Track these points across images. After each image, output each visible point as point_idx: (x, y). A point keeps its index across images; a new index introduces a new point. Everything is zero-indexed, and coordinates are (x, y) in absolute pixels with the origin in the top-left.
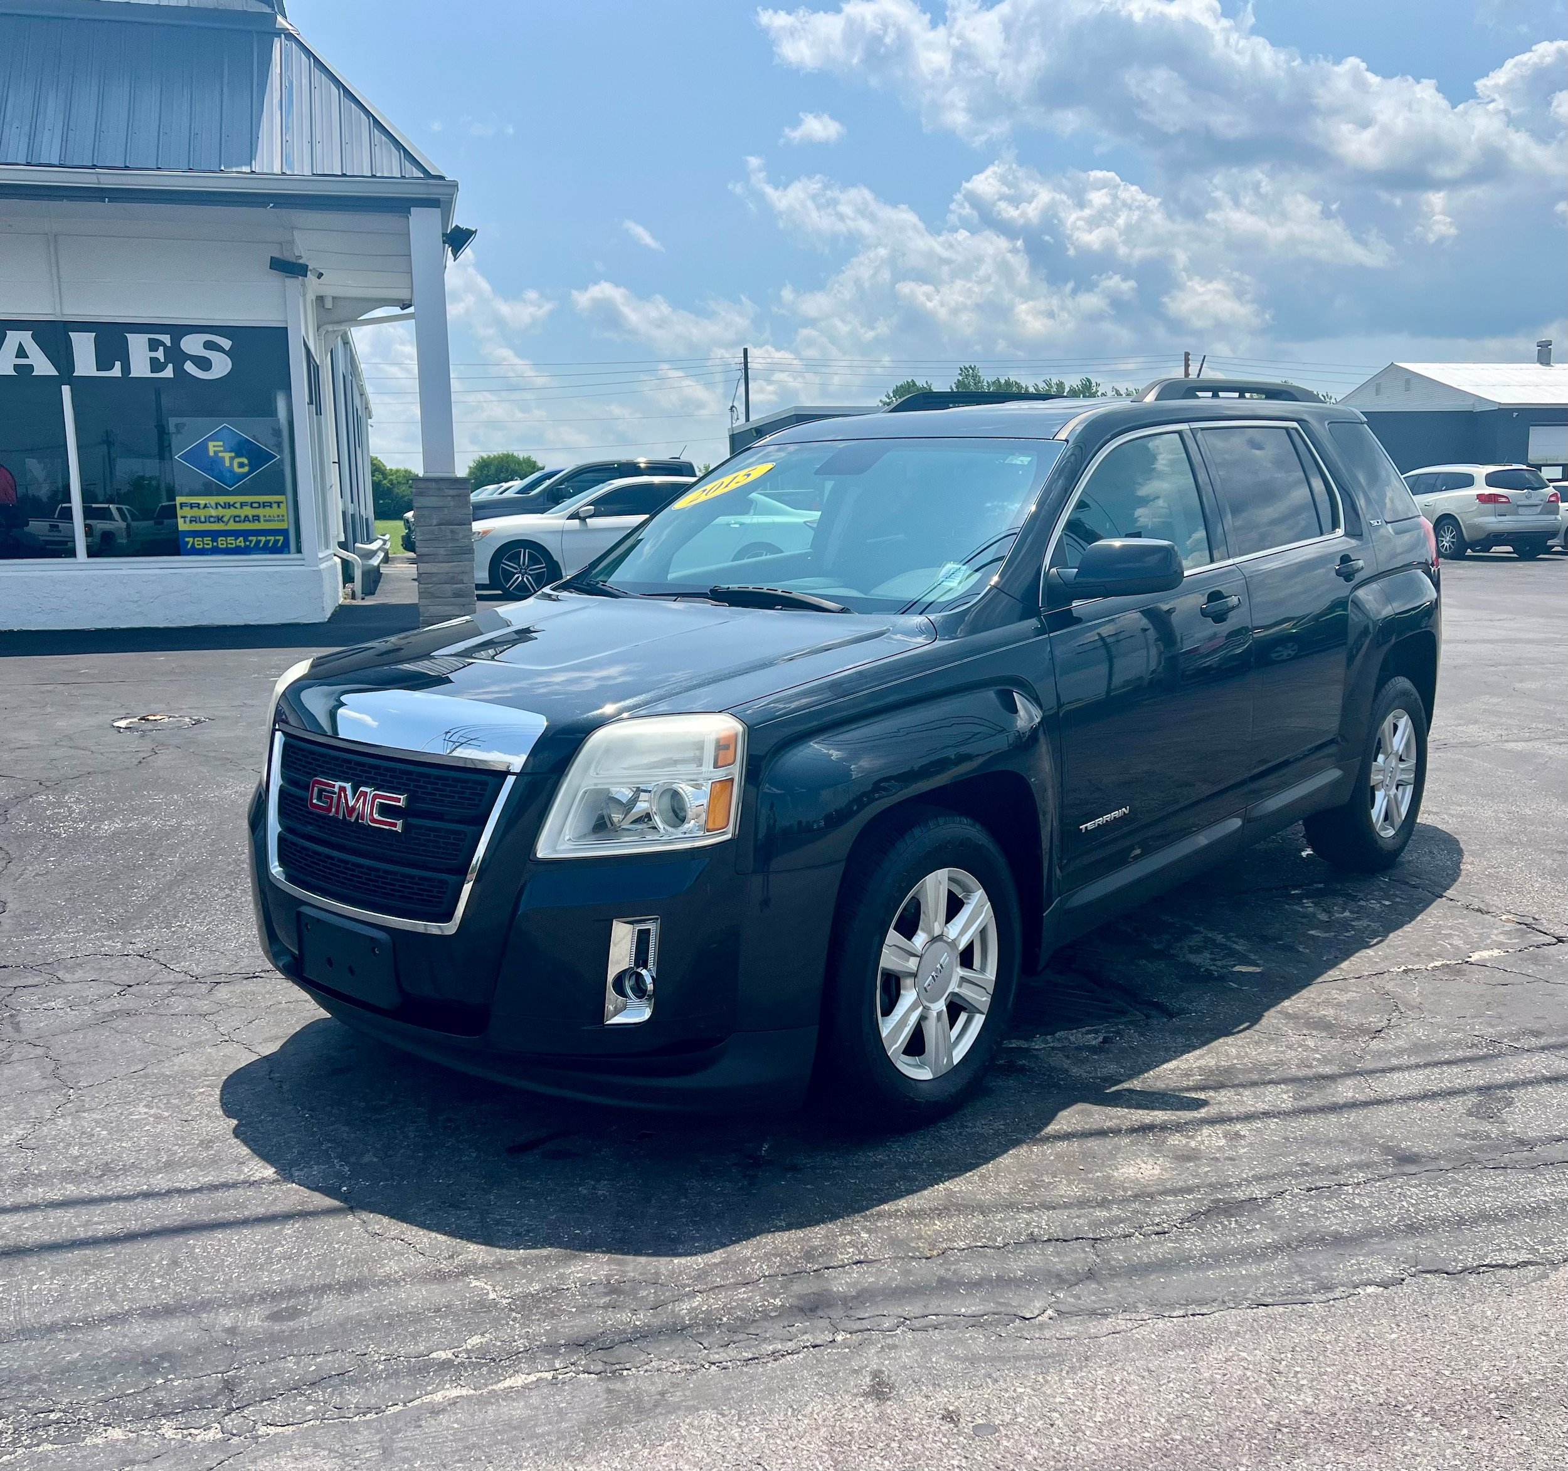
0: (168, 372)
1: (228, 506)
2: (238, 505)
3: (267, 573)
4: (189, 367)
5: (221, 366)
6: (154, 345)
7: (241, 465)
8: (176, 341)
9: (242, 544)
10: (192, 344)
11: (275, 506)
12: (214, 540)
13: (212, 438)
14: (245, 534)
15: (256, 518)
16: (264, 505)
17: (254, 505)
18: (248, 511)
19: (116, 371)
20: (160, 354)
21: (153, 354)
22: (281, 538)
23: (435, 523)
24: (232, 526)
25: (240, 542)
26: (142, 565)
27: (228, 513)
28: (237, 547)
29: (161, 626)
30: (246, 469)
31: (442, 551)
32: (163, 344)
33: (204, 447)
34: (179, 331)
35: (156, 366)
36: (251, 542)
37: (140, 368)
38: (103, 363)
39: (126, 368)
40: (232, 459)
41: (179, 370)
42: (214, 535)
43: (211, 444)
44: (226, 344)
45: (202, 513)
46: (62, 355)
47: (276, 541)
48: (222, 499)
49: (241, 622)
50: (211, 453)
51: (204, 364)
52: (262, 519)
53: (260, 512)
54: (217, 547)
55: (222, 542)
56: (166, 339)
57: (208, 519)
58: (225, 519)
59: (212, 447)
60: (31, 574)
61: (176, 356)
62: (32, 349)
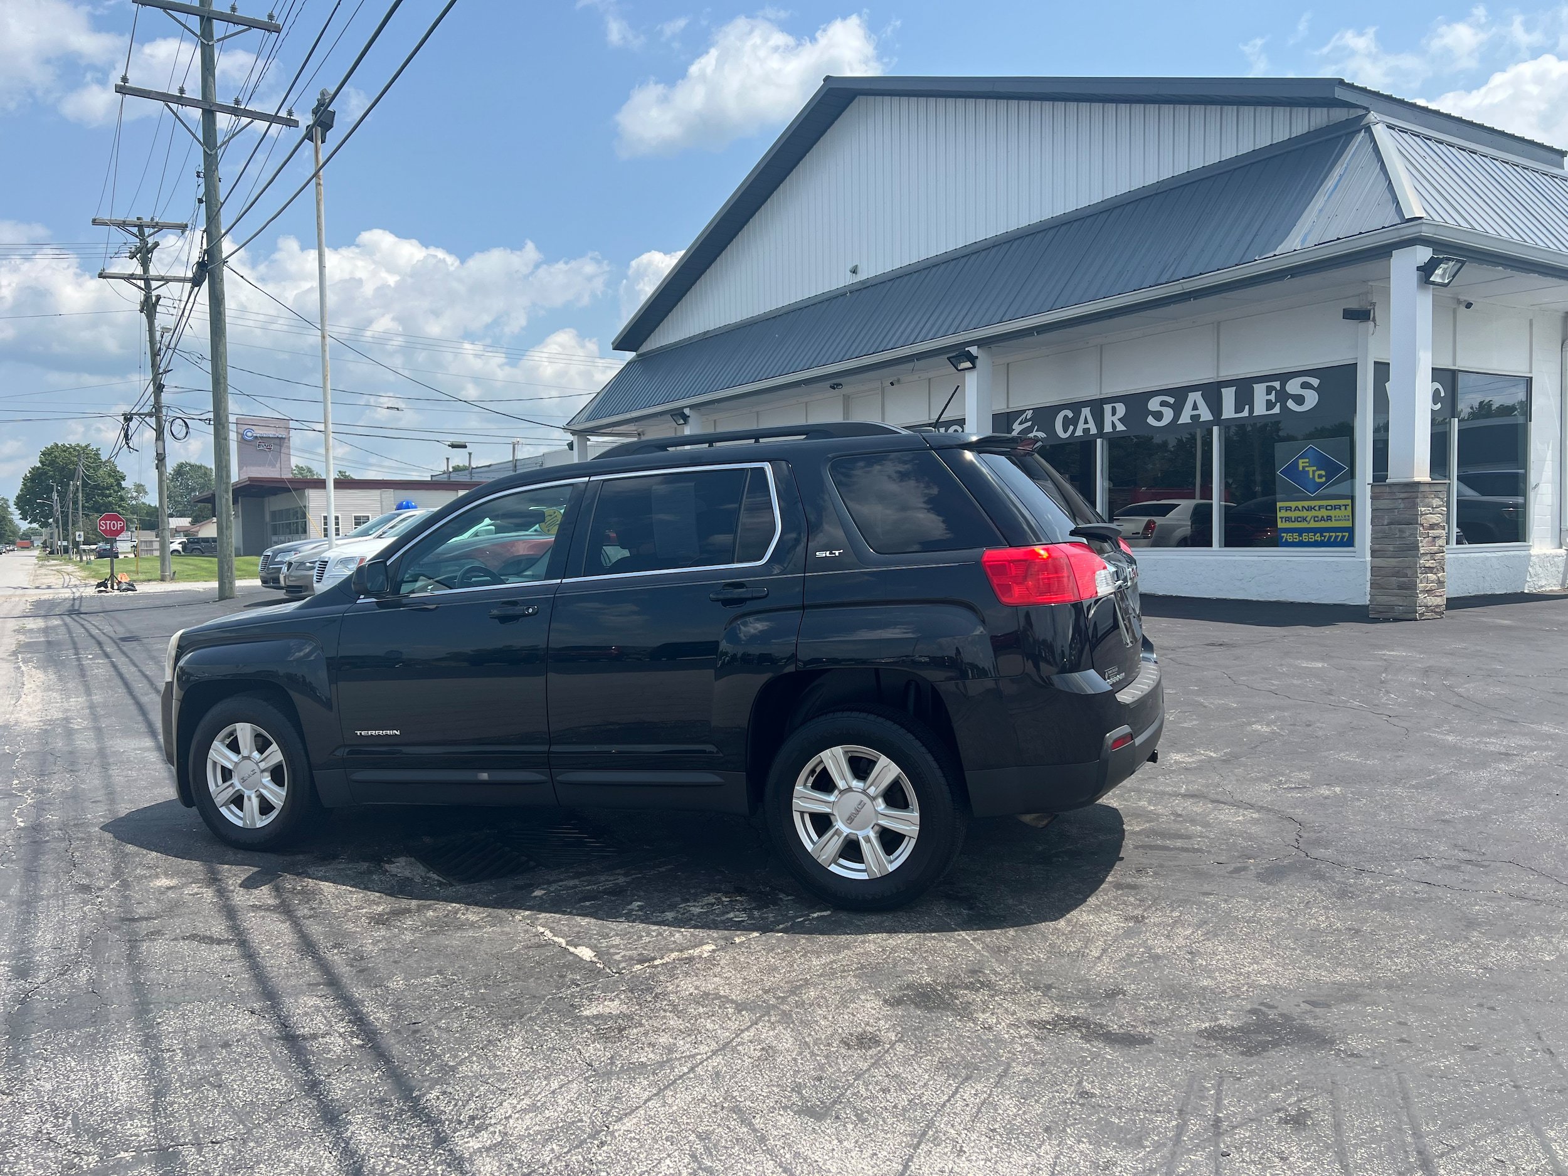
0: (1277, 410)
1: (1310, 509)
2: (1317, 508)
3: (1326, 562)
4: (1291, 404)
5: (1311, 399)
6: (1269, 390)
7: (1320, 476)
8: (1283, 386)
9: (1319, 539)
10: (1293, 387)
11: (1343, 508)
12: (1300, 535)
13: (1301, 457)
14: (1321, 530)
15: (1329, 518)
16: (1335, 508)
17: (1329, 508)
18: (1324, 513)
19: (1245, 413)
20: (1272, 397)
21: (1269, 397)
22: (1347, 534)
23: (1386, 523)
24: (1313, 525)
25: (1318, 537)
26: (1249, 554)
27: (1309, 514)
28: (1316, 541)
29: (1254, 599)
30: (1324, 479)
31: (1391, 548)
32: (1274, 388)
33: (1296, 463)
34: (1285, 377)
35: (1270, 405)
36: (1325, 537)
37: (1260, 409)
38: (1238, 409)
39: (1251, 410)
40: (1314, 472)
41: (1284, 407)
42: (1301, 531)
43: (1301, 461)
44: (1315, 382)
45: (1293, 514)
46: (1216, 405)
47: (1343, 537)
48: (1306, 504)
49: (1306, 601)
50: (1301, 469)
51: (1300, 400)
52: (1333, 519)
53: (1332, 513)
54: (1302, 541)
55: (1305, 537)
56: (1277, 385)
57: (1297, 520)
58: (1308, 519)
59: (1301, 463)
60: (1185, 558)
61: (1283, 396)
62: (1201, 404)
